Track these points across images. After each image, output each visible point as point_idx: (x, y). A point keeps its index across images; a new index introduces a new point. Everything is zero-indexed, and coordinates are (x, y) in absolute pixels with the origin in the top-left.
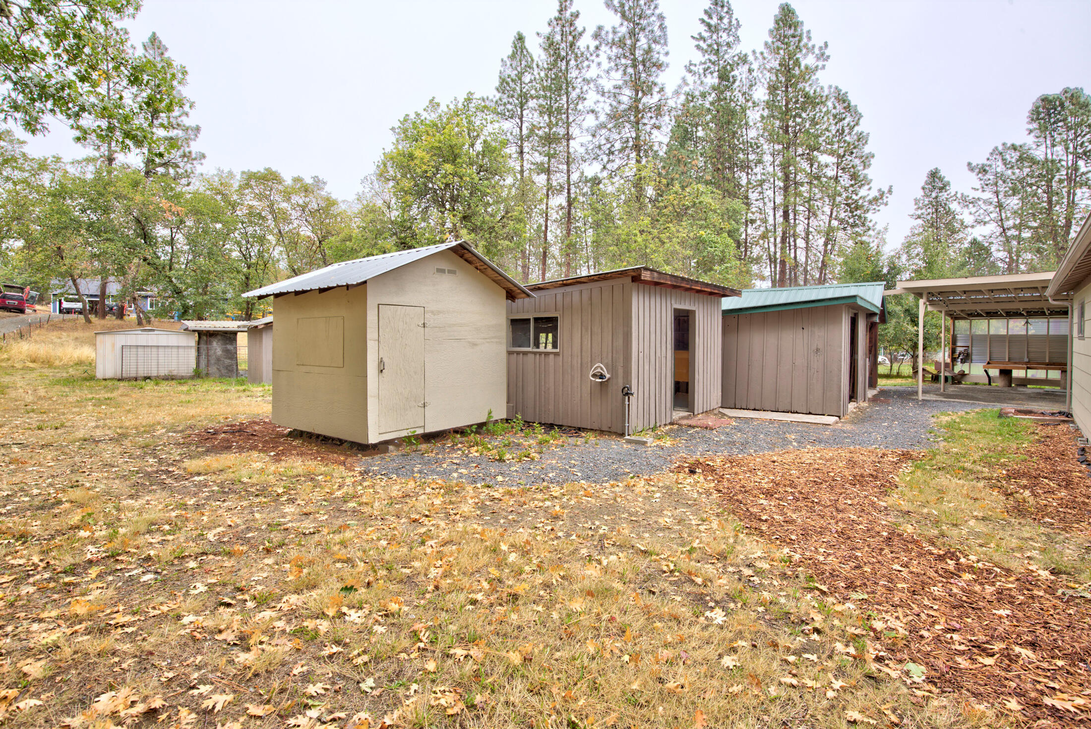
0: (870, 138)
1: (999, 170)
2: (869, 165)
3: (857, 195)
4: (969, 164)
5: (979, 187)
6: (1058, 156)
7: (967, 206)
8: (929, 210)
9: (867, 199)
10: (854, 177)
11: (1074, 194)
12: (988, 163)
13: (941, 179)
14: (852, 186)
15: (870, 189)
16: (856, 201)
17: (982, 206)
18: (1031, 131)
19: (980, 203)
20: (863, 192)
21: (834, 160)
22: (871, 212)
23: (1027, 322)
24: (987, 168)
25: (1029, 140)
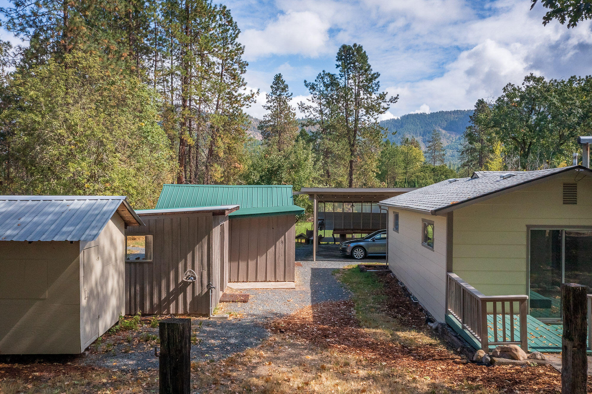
0: (245, 50)
1: (321, 89)
2: (245, 71)
3: (236, 92)
4: (305, 81)
5: (310, 99)
6: (351, 86)
7: (304, 110)
8: (275, 104)
9: (242, 97)
10: (234, 77)
11: (358, 112)
12: (316, 83)
13: (283, 82)
14: (232, 84)
15: (245, 89)
16: (236, 97)
17: (313, 112)
18: (338, 66)
19: (311, 109)
20: (241, 91)
21: (220, 61)
22: (245, 106)
23: (352, 205)
24: (315, 87)
25: (337, 72)
